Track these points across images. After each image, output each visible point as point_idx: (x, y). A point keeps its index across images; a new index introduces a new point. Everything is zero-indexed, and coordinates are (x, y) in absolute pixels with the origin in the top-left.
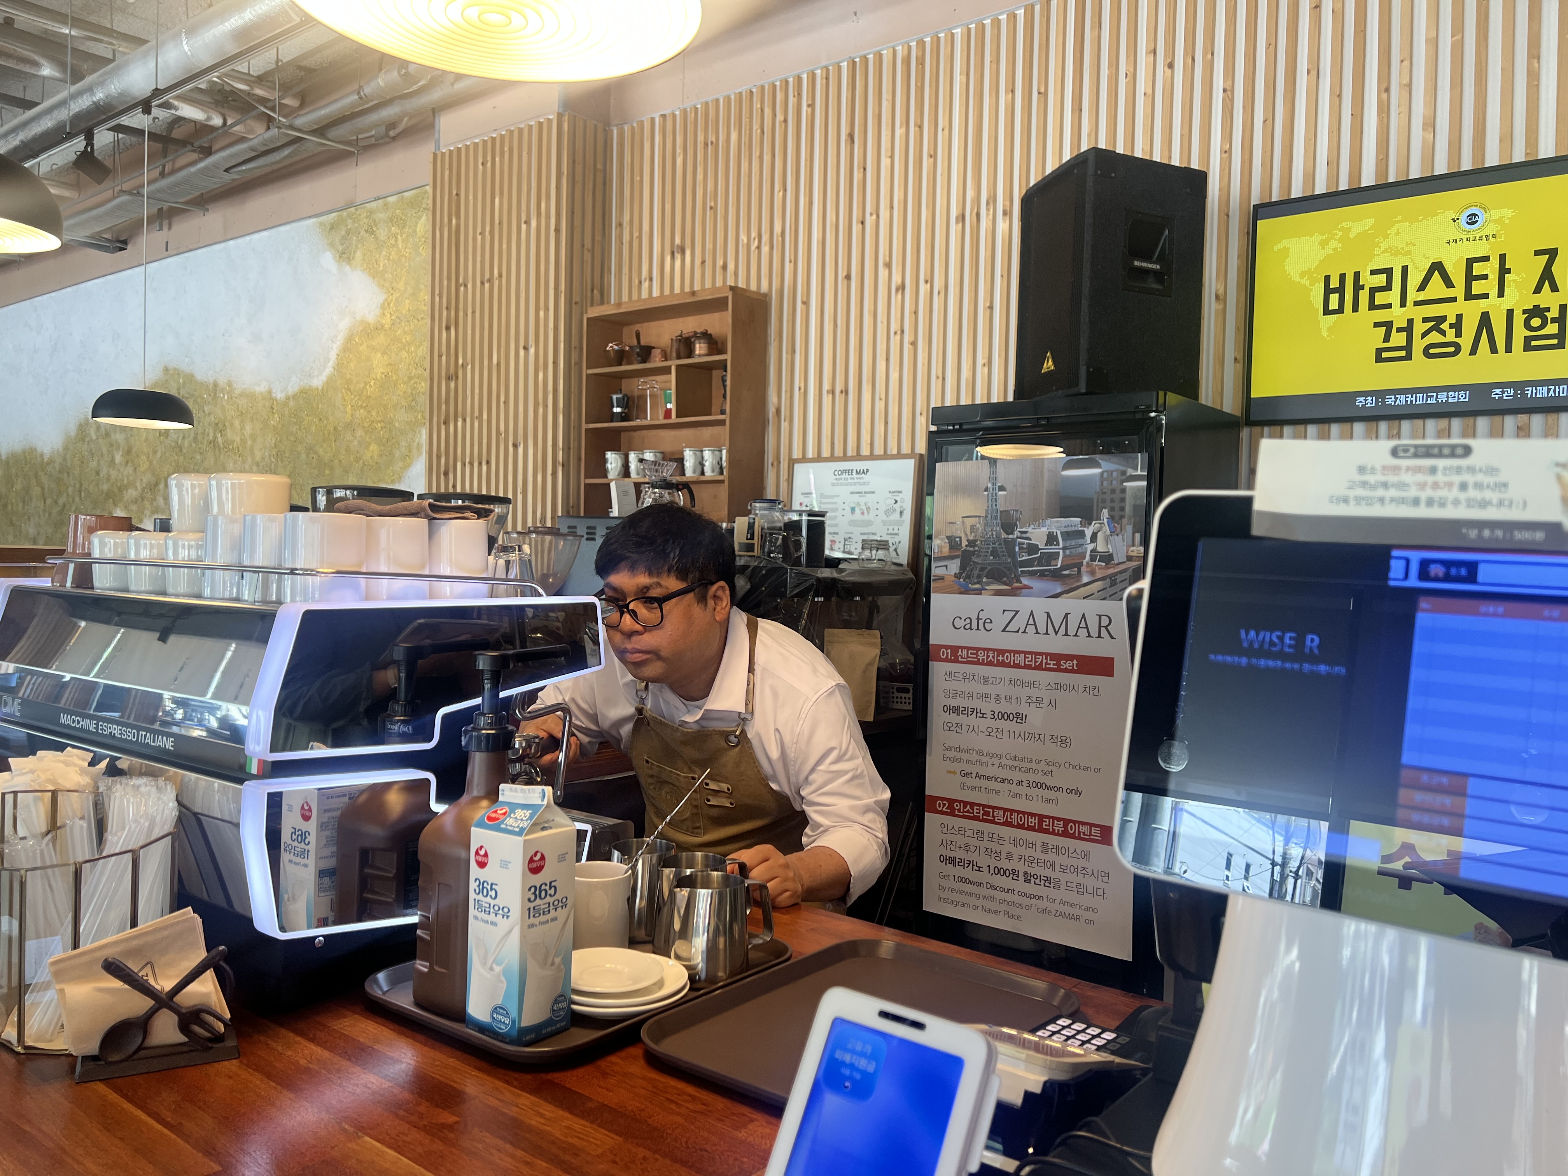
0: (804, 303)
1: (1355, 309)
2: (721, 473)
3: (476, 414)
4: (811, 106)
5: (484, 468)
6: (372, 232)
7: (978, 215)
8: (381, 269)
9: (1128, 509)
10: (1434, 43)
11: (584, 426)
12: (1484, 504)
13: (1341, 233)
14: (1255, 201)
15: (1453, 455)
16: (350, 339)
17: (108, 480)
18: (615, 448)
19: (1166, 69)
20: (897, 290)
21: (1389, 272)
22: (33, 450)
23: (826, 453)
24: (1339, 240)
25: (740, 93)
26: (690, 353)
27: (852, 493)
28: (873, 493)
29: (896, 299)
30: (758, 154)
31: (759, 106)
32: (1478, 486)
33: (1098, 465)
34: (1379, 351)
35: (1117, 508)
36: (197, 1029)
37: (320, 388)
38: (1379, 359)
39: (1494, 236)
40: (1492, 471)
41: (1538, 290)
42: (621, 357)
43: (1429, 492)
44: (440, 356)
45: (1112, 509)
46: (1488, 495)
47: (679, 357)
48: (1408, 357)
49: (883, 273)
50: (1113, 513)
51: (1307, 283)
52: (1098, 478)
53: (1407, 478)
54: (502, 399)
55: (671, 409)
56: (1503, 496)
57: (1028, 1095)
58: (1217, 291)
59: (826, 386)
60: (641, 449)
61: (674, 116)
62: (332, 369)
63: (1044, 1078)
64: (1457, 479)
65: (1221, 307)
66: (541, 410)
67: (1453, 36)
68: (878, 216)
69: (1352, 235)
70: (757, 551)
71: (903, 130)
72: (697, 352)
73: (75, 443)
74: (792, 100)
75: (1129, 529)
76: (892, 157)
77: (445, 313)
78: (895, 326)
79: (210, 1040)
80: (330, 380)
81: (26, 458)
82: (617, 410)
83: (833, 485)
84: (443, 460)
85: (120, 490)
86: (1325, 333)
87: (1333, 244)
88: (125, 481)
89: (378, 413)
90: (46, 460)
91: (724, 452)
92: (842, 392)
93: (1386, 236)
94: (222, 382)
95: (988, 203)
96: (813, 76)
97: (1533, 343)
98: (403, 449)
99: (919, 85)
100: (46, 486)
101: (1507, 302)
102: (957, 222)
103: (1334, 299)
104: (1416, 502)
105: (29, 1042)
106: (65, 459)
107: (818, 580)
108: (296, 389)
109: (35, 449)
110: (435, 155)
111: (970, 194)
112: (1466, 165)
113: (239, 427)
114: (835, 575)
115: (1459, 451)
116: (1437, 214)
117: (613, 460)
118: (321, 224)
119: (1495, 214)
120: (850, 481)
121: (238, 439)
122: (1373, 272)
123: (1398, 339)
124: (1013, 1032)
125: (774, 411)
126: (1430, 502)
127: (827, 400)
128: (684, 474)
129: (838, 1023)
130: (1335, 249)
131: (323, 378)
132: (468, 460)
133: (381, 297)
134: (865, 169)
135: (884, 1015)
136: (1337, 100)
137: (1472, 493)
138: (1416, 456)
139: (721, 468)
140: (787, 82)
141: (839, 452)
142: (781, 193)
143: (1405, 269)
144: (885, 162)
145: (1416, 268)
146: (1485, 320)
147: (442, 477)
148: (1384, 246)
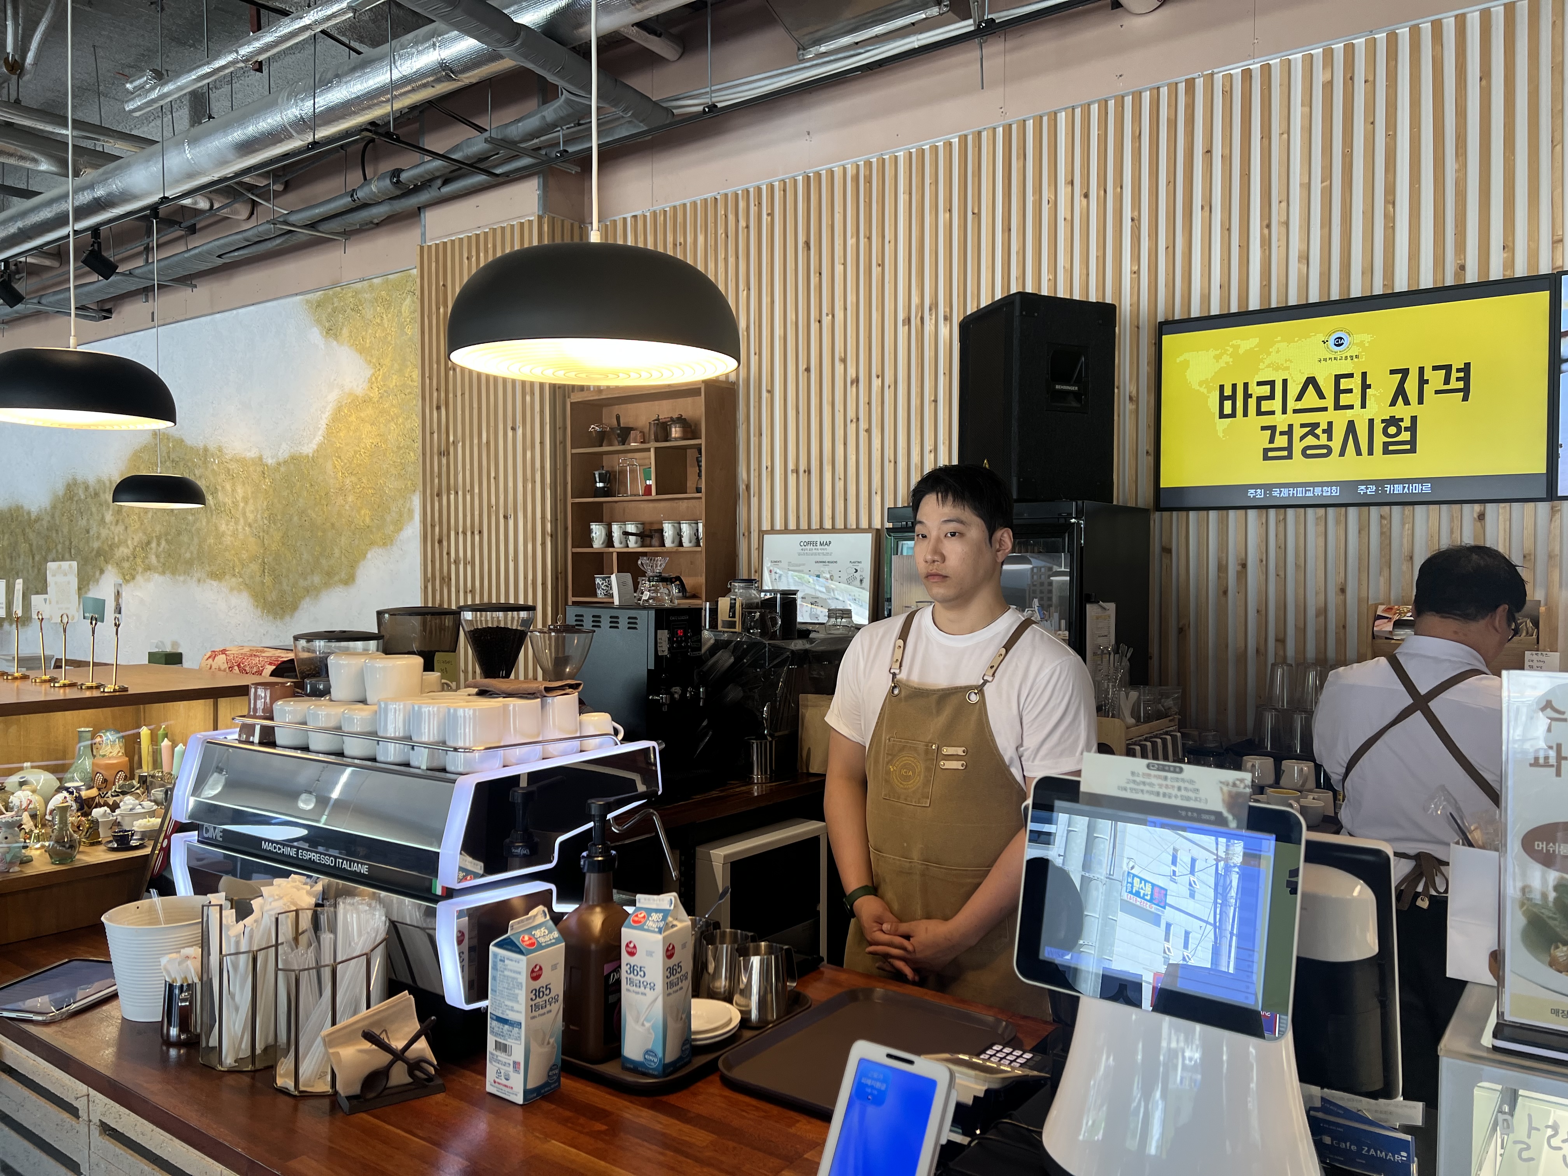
0: (768, 391)
1: (1245, 414)
2: (698, 545)
3: (468, 487)
4: (771, 214)
5: (477, 538)
6: (358, 311)
7: (922, 319)
8: (368, 345)
9: (1055, 600)
10: (1307, 187)
11: (570, 500)
12: (1188, 799)
13: (1231, 350)
14: (1161, 318)
15: (1175, 772)
16: (339, 409)
17: (98, 538)
18: (599, 520)
19: (1082, 198)
20: (852, 383)
21: (1272, 383)
22: (19, 508)
23: (792, 525)
24: (1231, 356)
25: (706, 200)
26: (667, 437)
27: (817, 562)
28: (836, 562)
29: (852, 391)
30: (723, 256)
31: (723, 213)
32: (1186, 789)
33: (1029, 562)
34: (1266, 451)
35: (1045, 598)
36: (418, 1073)
37: (311, 455)
38: (1266, 458)
39: (1357, 357)
40: (1192, 782)
41: (1393, 403)
42: (602, 438)
43: (1164, 790)
44: (432, 433)
45: (1041, 599)
46: (1191, 794)
47: (657, 440)
48: (1290, 457)
49: (839, 367)
50: (1042, 602)
51: (1205, 391)
52: (1029, 572)
53: (1154, 781)
54: (493, 475)
55: (650, 486)
56: (1197, 796)
57: (976, 1098)
58: (1130, 393)
59: (791, 466)
60: (624, 522)
61: (645, 217)
62: (321, 438)
63: (985, 1088)
64: (1176, 784)
65: (1134, 407)
66: (529, 486)
67: (1322, 182)
68: (833, 316)
69: (1241, 351)
70: (738, 628)
71: (854, 240)
72: (673, 435)
73: (63, 503)
74: (753, 209)
75: (1056, 616)
76: (844, 264)
77: (435, 394)
78: (851, 414)
79: (425, 1080)
80: (320, 446)
81: (12, 515)
82: (600, 485)
83: (799, 554)
84: (437, 529)
85: (111, 547)
86: (1221, 434)
87: (1226, 358)
88: (116, 539)
89: (368, 480)
90: (33, 517)
91: (701, 526)
92: (805, 471)
93: (1269, 354)
94: (212, 447)
95: (930, 310)
96: (772, 187)
97: (1391, 448)
98: (394, 514)
99: (867, 200)
100: (35, 543)
101: (1368, 413)
102: (903, 325)
103: (1228, 404)
104: (1158, 794)
105: (302, 1088)
106: (53, 517)
107: (793, 652)
108: (286, 456)
109: (22, 507)
110: (422, 248)
111: (915, 300)
112: (1335, 296)
113: (230, 490)
114: (808, 646)
115: (1178, 770)
116: (1310, 337)
117: (597, 531)
118: (307, 301)
119: (1358, 338)
120: (814, 551)
121: (228, 501)
122: (1260, 384)
123: (1281, 441)
124: (966, 1058)
125: (744, 487)
126: (1164, 795)
127: (792, 478)
128: (664, 546)
129: (862, 1061)
130: (1227, 363)
131: (314, 446)
132: (461, 530)
133: (369, 372)
134: (820, 274)
135: (889, 1056)
136: (1227, 232)
137: (1183, 793)
138: (1158, 770)
139: (698, 539)
140: (748, 192)
141: (804, 525)
142: (745, 292)
143: (1285, 382)
144: (839, 268)
145: (1294, 381)
146: (1351, 427)
147: (437, 544)
148: (1267, 362)
